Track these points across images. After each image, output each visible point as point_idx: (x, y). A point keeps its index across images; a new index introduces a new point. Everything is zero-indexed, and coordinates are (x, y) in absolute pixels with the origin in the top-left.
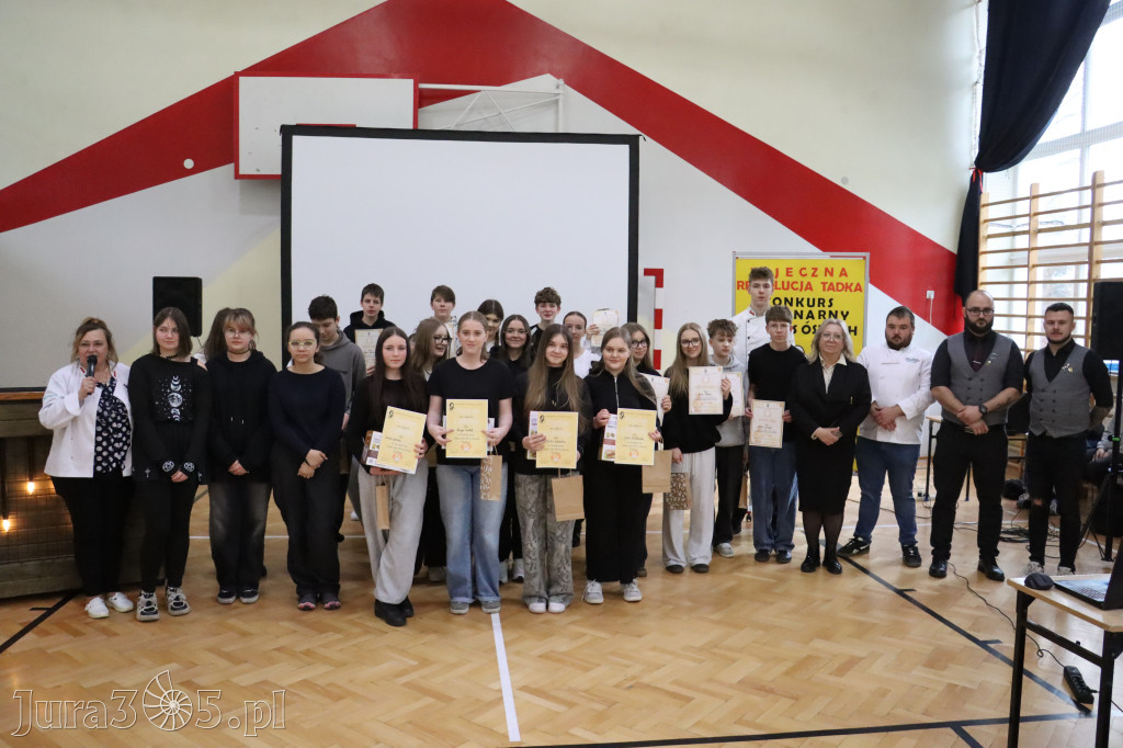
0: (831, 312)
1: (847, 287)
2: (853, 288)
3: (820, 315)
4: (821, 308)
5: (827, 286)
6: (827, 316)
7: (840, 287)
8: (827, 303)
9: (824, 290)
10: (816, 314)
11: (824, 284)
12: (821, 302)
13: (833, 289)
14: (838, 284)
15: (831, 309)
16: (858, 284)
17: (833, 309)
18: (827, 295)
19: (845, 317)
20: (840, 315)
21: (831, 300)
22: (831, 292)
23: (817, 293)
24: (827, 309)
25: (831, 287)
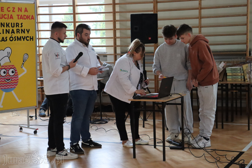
0: (22, 30)
1: (28, 17)
2: (30, 17)
3: (17, 31)
4: (18, 28)
5: (19, 17)
6: (20, 32)
7: (25, 17)
8: (20, 25)
9: (18, 19)
10: (15, 31)
11: (18, 15)
12: (17, 25)
13: (22, 18)
14: (24, 15)
15: (22, 28)
16: (32, 16)
17: (23, 28)
18: (20, 21)
19: (28, 32)
20: (26, 31)
21: (22, 24)
22: (21, 19)
23: (15, 20)
24: (20, 28)
25: (21, 18)
